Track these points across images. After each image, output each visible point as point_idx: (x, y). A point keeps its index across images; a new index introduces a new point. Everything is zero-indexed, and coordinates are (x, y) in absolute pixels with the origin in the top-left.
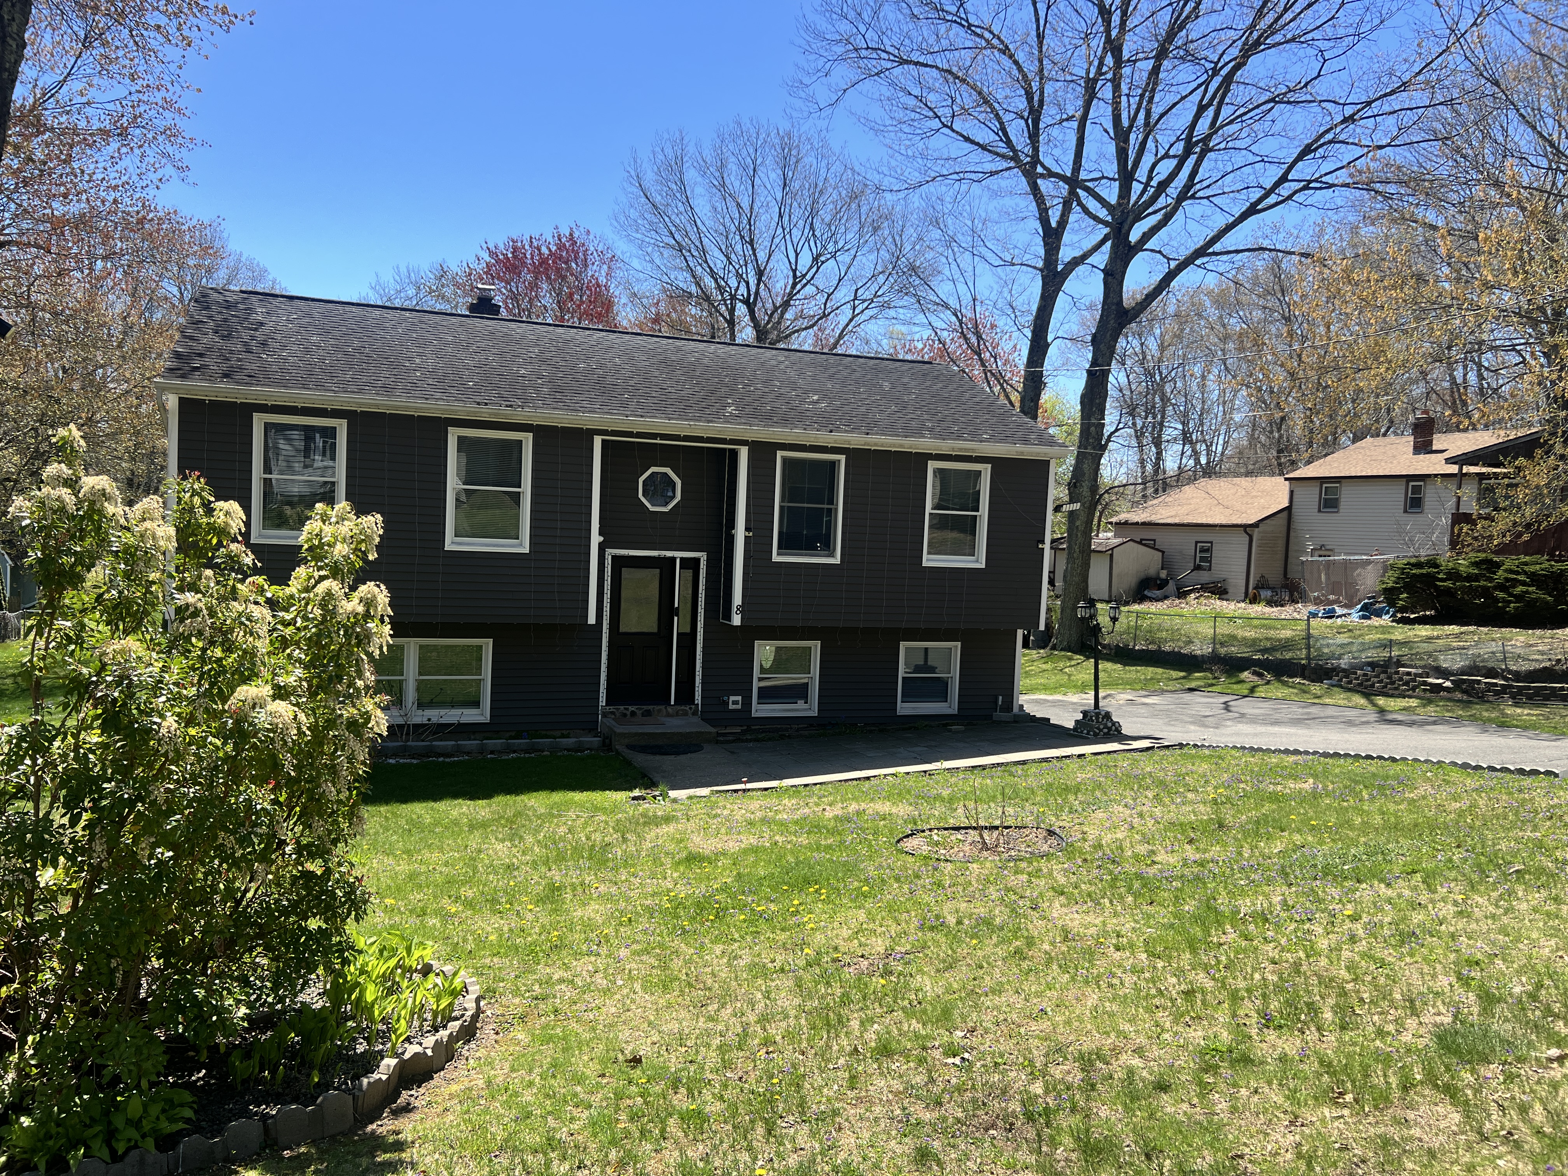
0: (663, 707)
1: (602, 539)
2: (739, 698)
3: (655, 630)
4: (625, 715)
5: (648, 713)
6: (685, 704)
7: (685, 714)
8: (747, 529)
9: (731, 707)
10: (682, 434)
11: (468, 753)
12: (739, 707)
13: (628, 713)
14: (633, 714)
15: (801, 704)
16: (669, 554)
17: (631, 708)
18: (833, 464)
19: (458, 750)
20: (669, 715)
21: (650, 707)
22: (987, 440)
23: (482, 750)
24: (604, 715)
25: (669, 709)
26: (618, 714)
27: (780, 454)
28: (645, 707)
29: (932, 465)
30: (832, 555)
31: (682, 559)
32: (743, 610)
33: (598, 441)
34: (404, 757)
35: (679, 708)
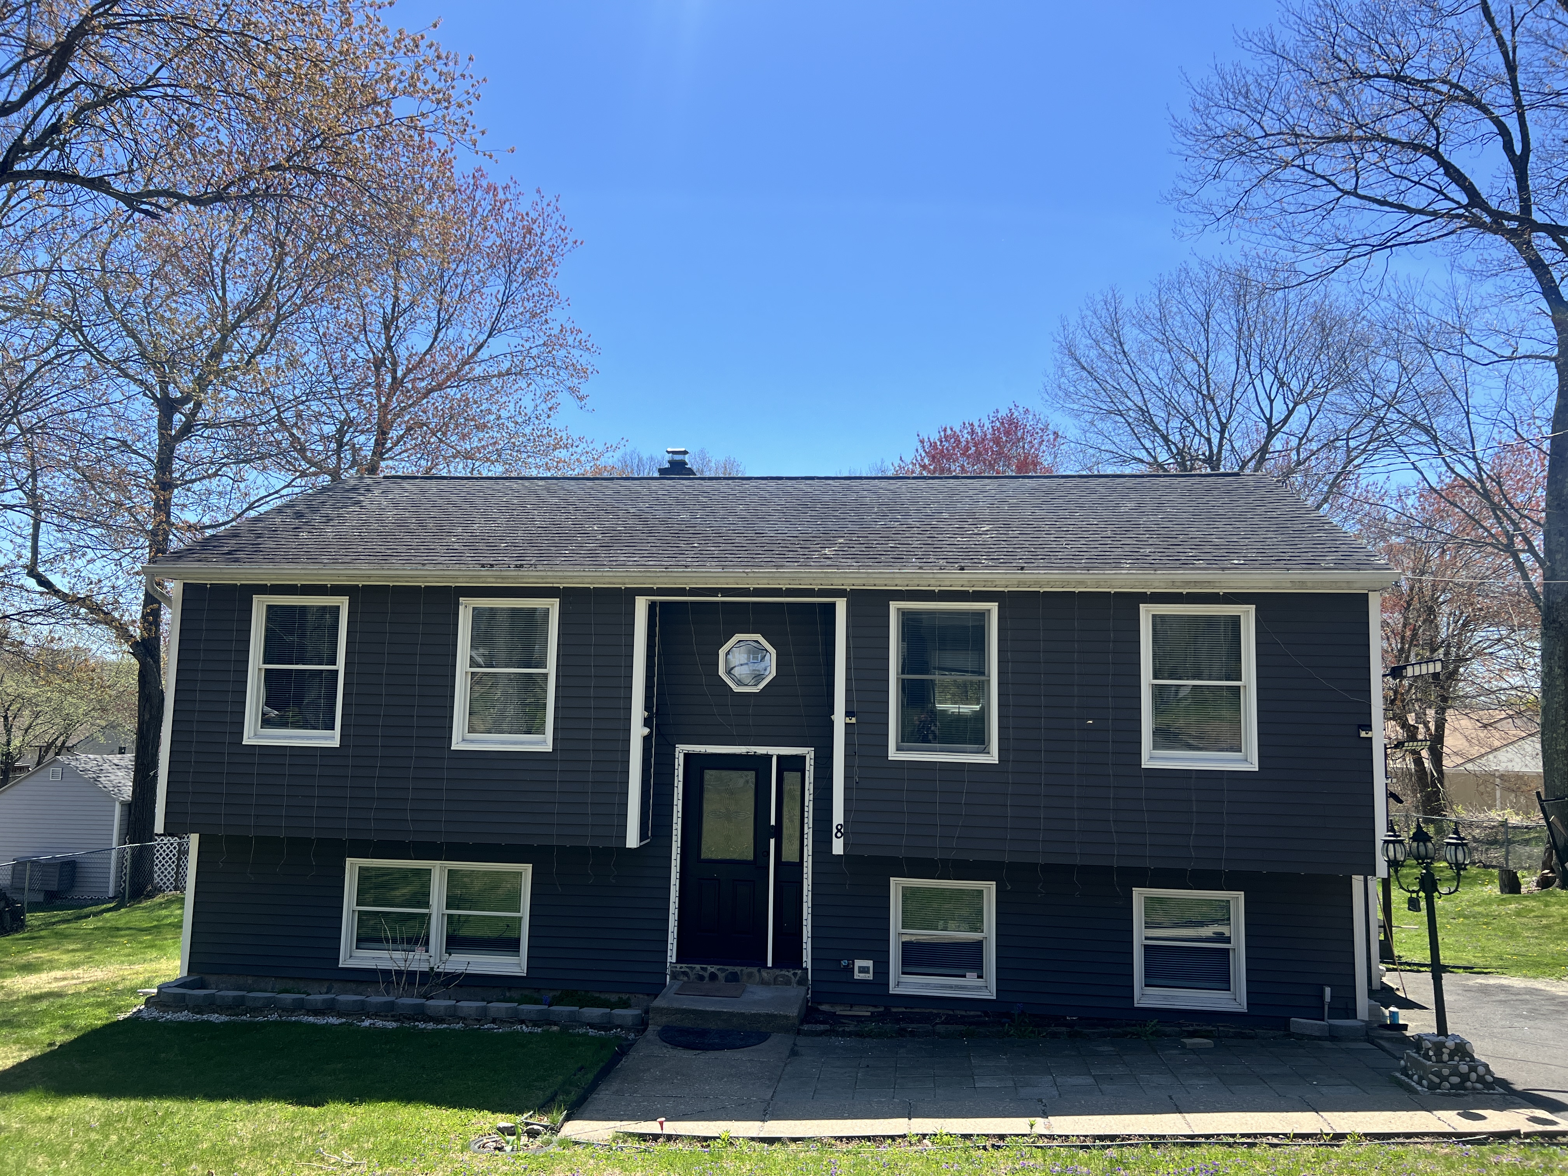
0: (754, 970)
1: (647, 731)
2: (869, 963)
3: (751, 857)
4: (701, 978)
5: (733, 978)
6: (787, 967)
7: (788, 982)
8: (848, 714)
9: (857, 976)
10: (752, 587)
11: (464, 1019)
12: (870, 976)
13: (706, 975)
14: (713, 977)
15: (971, 979)
16: (761, 750)
17: (711, 969)
18: (982, 616)
19: (454, 1015)
20: (763, 982)
21: (737, 969)
22: (1236, 567)
23: (482, 1016)
24: (674, 976)
25: (764, 974)
26: (692, 976)
27: (894, 606)
28: (730, 969)
29: (1146, 613)
30: (986, 751)
31: (779, 757)
32: (847, 831)
33: (641, 605)
34: (385, 1018)
35: (777, 972)
